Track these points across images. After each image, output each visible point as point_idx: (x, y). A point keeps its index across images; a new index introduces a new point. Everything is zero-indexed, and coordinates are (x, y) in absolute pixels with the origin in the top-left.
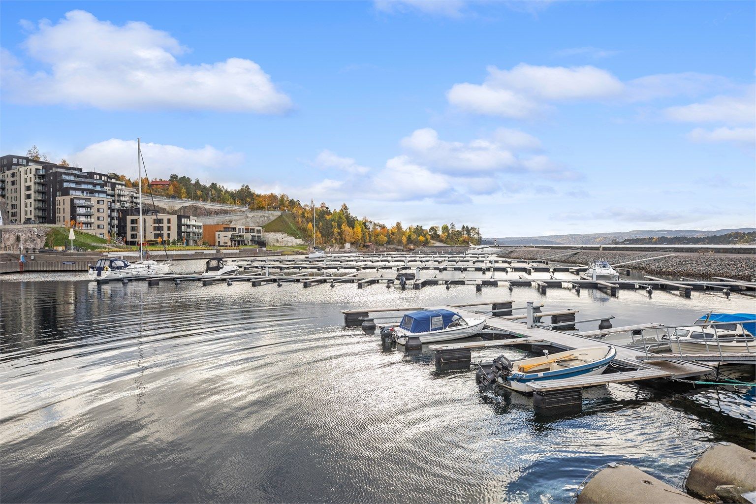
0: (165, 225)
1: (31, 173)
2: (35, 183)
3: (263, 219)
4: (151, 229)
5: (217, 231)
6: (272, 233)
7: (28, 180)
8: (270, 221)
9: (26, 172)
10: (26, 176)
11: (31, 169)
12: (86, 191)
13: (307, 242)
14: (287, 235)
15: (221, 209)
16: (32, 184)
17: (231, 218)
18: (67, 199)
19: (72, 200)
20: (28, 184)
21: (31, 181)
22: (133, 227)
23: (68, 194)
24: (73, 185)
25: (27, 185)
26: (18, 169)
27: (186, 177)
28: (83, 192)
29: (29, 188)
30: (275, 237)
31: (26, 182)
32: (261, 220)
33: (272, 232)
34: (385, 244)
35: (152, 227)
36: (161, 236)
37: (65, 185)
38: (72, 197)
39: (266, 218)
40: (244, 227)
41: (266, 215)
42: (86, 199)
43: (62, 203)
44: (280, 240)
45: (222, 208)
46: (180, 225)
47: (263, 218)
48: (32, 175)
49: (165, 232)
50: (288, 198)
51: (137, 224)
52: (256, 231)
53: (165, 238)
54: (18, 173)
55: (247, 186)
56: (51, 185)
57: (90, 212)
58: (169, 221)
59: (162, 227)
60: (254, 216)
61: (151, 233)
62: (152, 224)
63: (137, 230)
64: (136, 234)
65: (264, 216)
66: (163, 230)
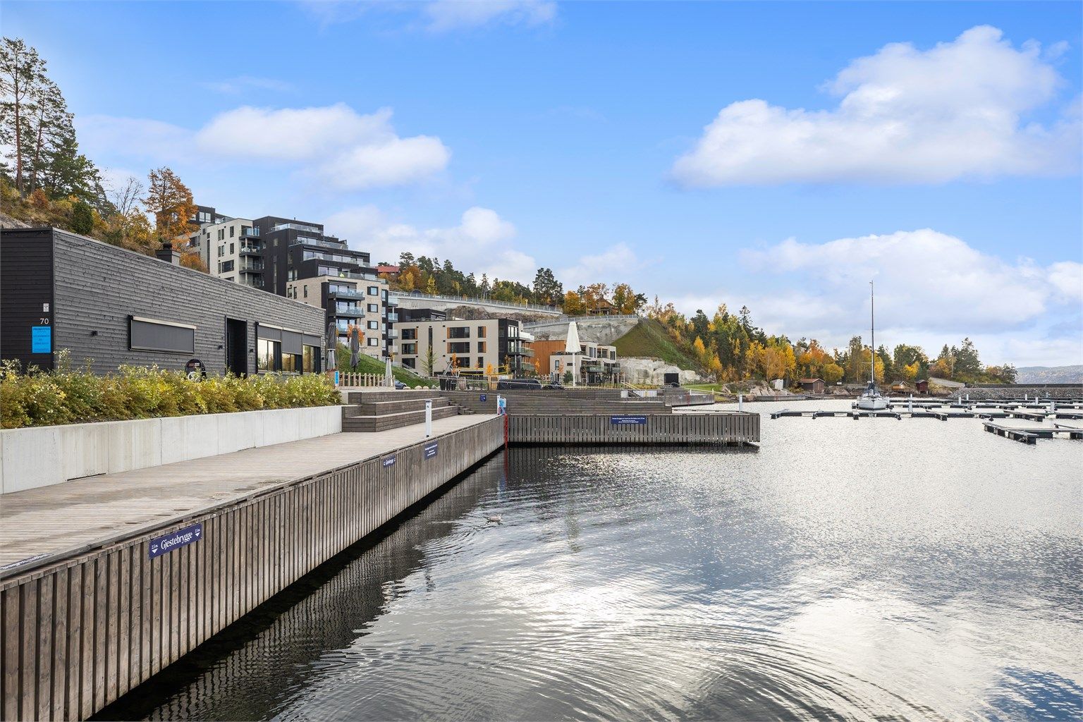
0: (473, 340)
1: (232, 235)
2: (242, 256)
3: (607, 331)
4: (445, 347)
5: (554, 354)
6: (633, 359)
7: (227, 249)
8: (620, 336)
9: (221, 234)
10: (221, 243)
11: (232, 228)
12: (345, 268)
13: (706, 377)
14: (663, 362)
15: (515, 314)
16: (236, 257)
17: (545, 330)
18: (314, 284)
19: (325, 286)
20: (227, 257)
21: (232, 251)
22: (406, 345)
23: (314, 274)
24: (320, 256)
25: (224, 259)
26: (204, 230)
27: (427, 258)
28: (340, 270)
29: (227, 266)
30: (642, 367)
31: (221, 253)
32: (604, 332)
33: (631, 356)
34: (839, 381)
35: (446, 344)
36: (465, 362)
37: (307, 256)
38: (326, 279)
39: (613, 330)
40: (595, 346)
41: (614, 323)
42: (348, 285)
43: (300, 294)
44: (651, 372)
45: (517, 311)
46: (504, 341)
47: (608, 329)
48: (236, 240)
49: (473, 355)
50: (630, 292)
51: (414, 338)
52: (609, 354)
53: (473, 366)
54: (203, 239)
55: (548, 270)
56: (275, 258)
57: (356, 311)
58: (481, 332)
59: (468, 344)
60: (592, 327)
61: (444, 356)
62: (446, 338)
63: (415, 352)
64: (414, 359)
65: (610, 325)
66: (468, 351)
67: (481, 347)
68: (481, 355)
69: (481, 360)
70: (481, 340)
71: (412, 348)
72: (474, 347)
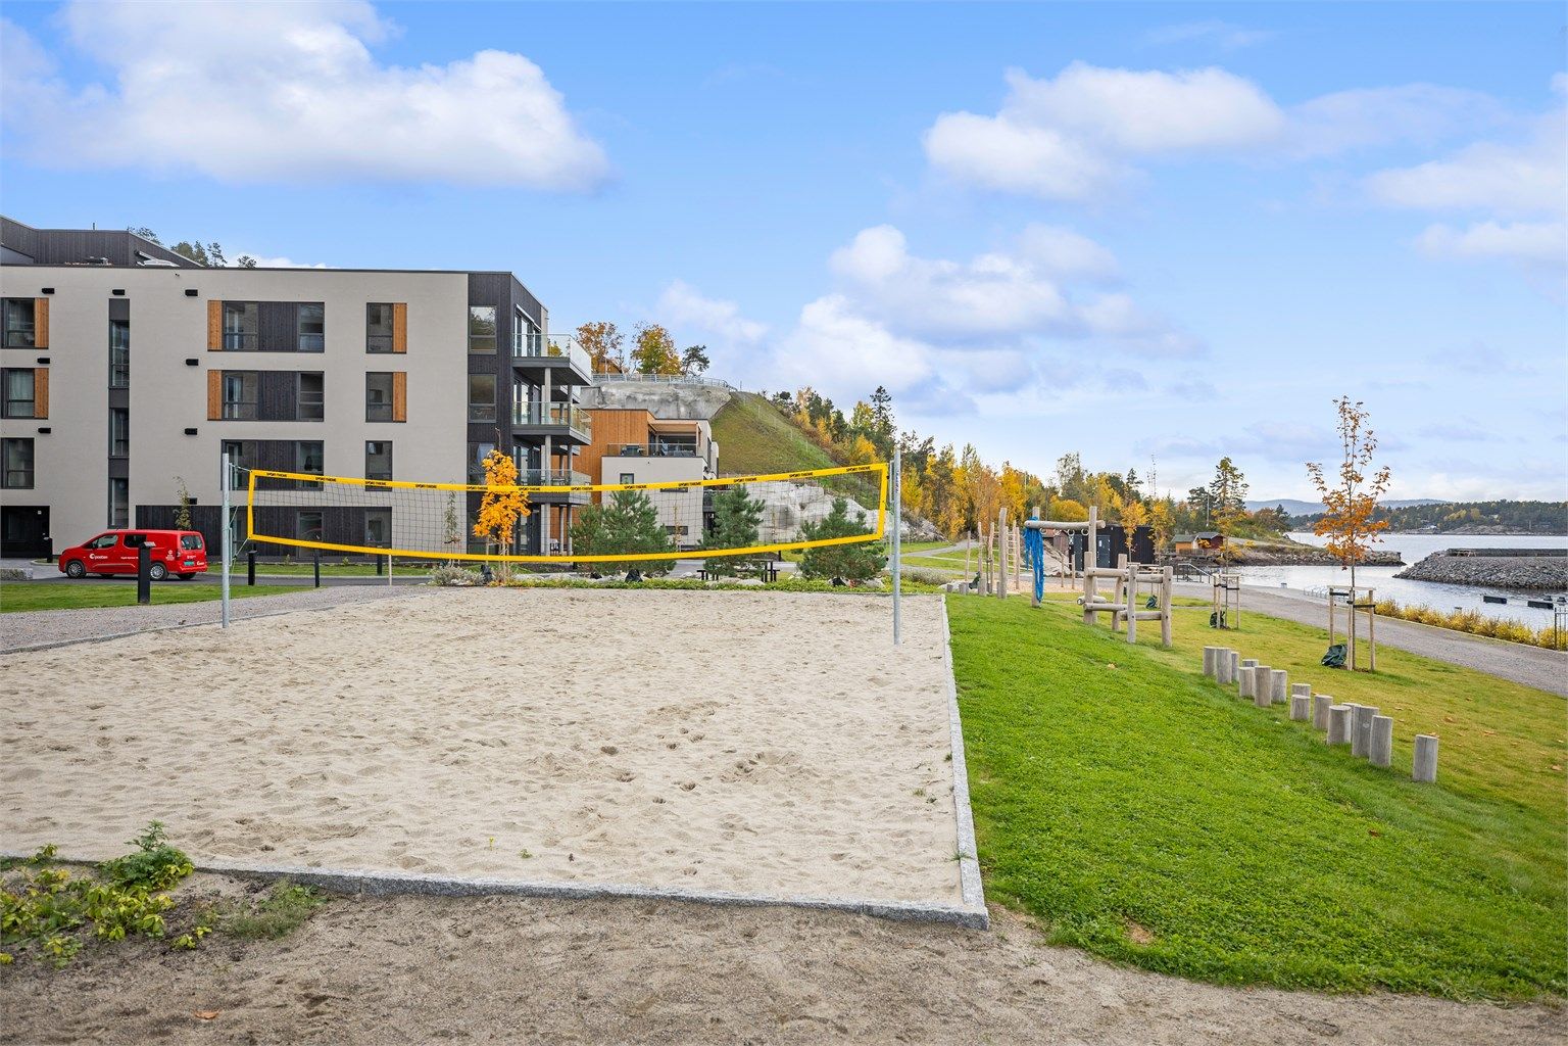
0: (344, 362)
3: (670, 411)
4: (194, 396)
14: (819, 489)
30: (775, 500)
41: (686, 393)
44: (797, 513)
49: (343, 429)
50: (671, 343)
53: (342, 484)
58: (383, 327)
59: (315, 380)
60: (635, 399)
61: (191, 432)
62: (200, 351)
63: (35, 407)
64: (29, 442)
65: (676, 398)
66: (317, 414)
67: (382, 397)
68: (381, 431)
69: (380, 451)
70: (383, 363)
71: (19, 388)
72: (345, 396)
